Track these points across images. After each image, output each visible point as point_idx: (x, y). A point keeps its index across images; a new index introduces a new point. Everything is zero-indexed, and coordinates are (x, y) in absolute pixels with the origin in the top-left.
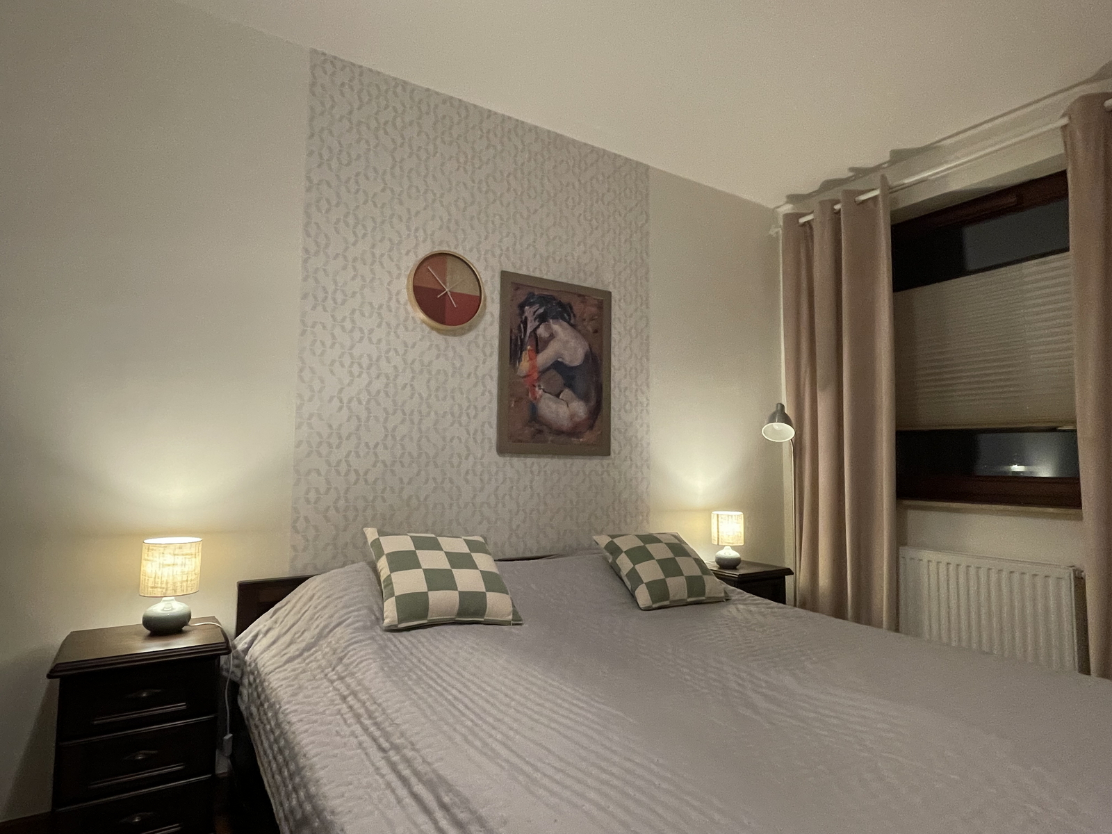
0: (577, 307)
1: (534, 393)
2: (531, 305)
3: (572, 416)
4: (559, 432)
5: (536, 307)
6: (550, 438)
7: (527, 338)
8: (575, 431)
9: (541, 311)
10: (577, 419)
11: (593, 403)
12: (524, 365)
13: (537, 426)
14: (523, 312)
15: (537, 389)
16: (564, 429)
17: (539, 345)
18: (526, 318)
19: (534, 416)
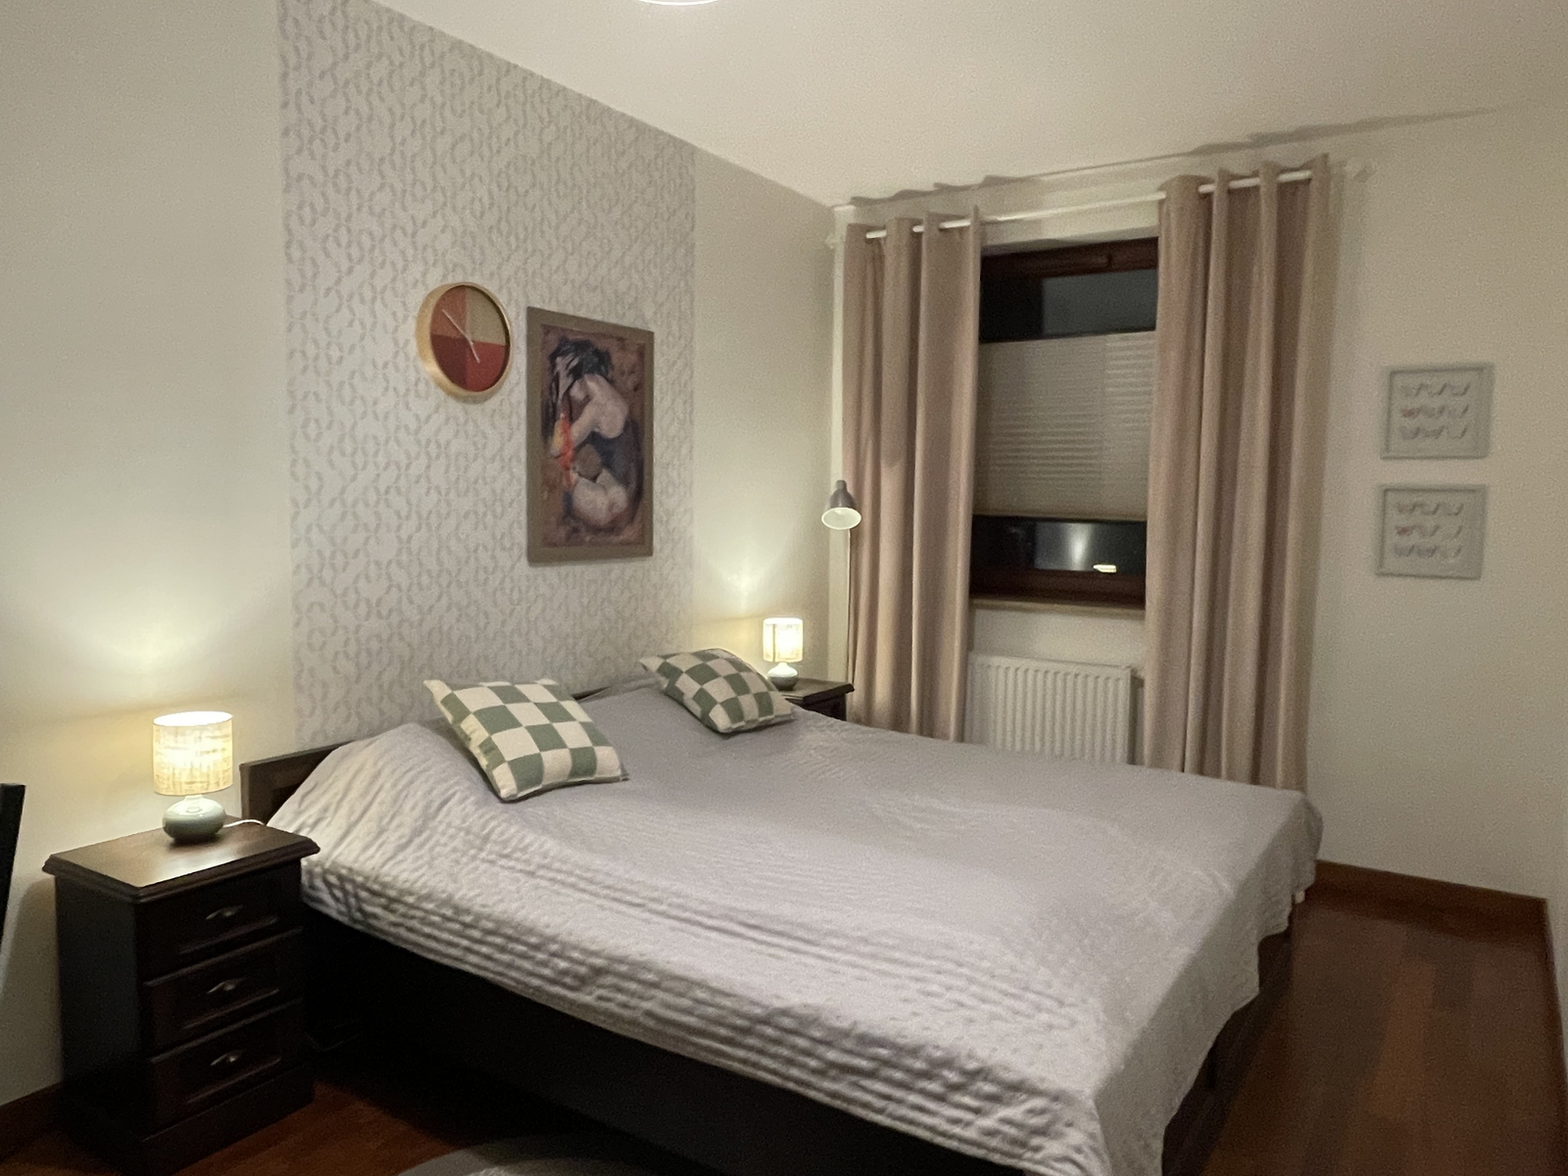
0: (616, 358)
1: (568, 479)
2: (564, 354)
3: (611, 506)
4: (596, 529)
5: (569, 358)
6: (588, 539)
7: (559, 402)
8: (613, 527)
9: (575, 363)
10: (616, 510)
11: (633, 485)
12: (558, 442)
13: (573, 523)
14: (554, 366)
15: (571, 471)
16: (602, 523)
17: (574, 411)
18: (558, 374)
19: (569, 511)
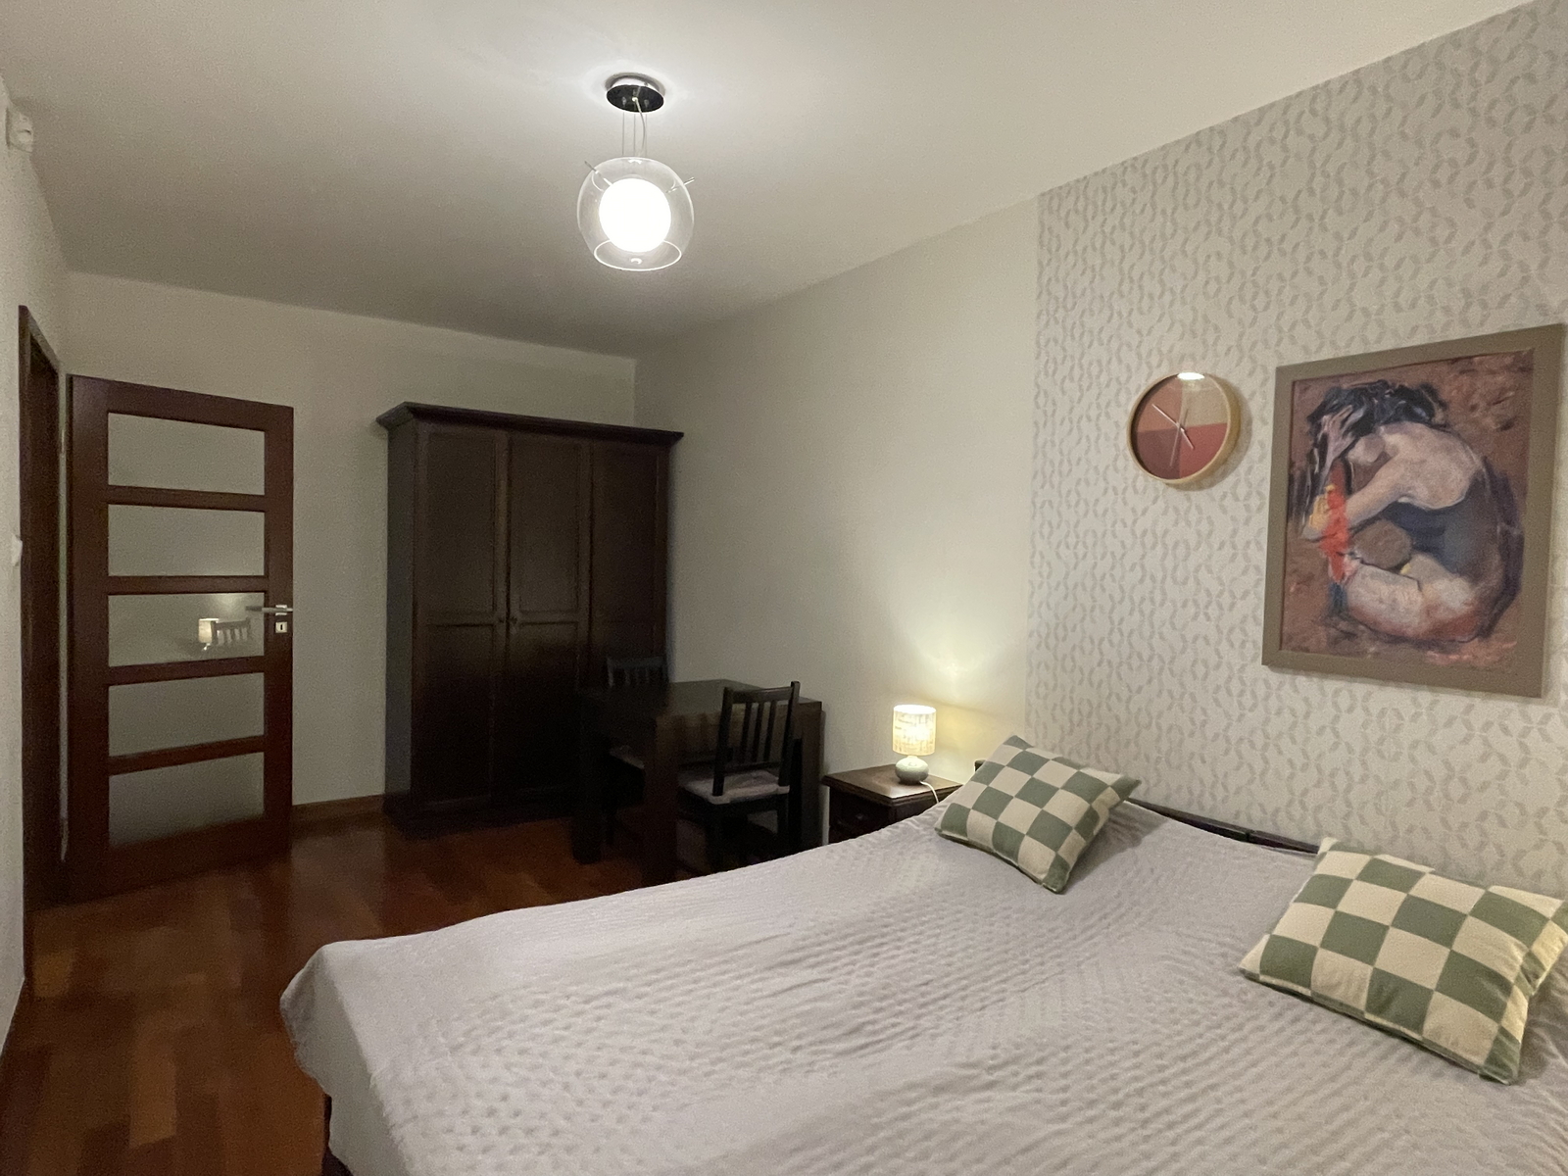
1: (1338, 568)
14: (1319, 427)
16: (1410, 632)
18: (1325, 437)
